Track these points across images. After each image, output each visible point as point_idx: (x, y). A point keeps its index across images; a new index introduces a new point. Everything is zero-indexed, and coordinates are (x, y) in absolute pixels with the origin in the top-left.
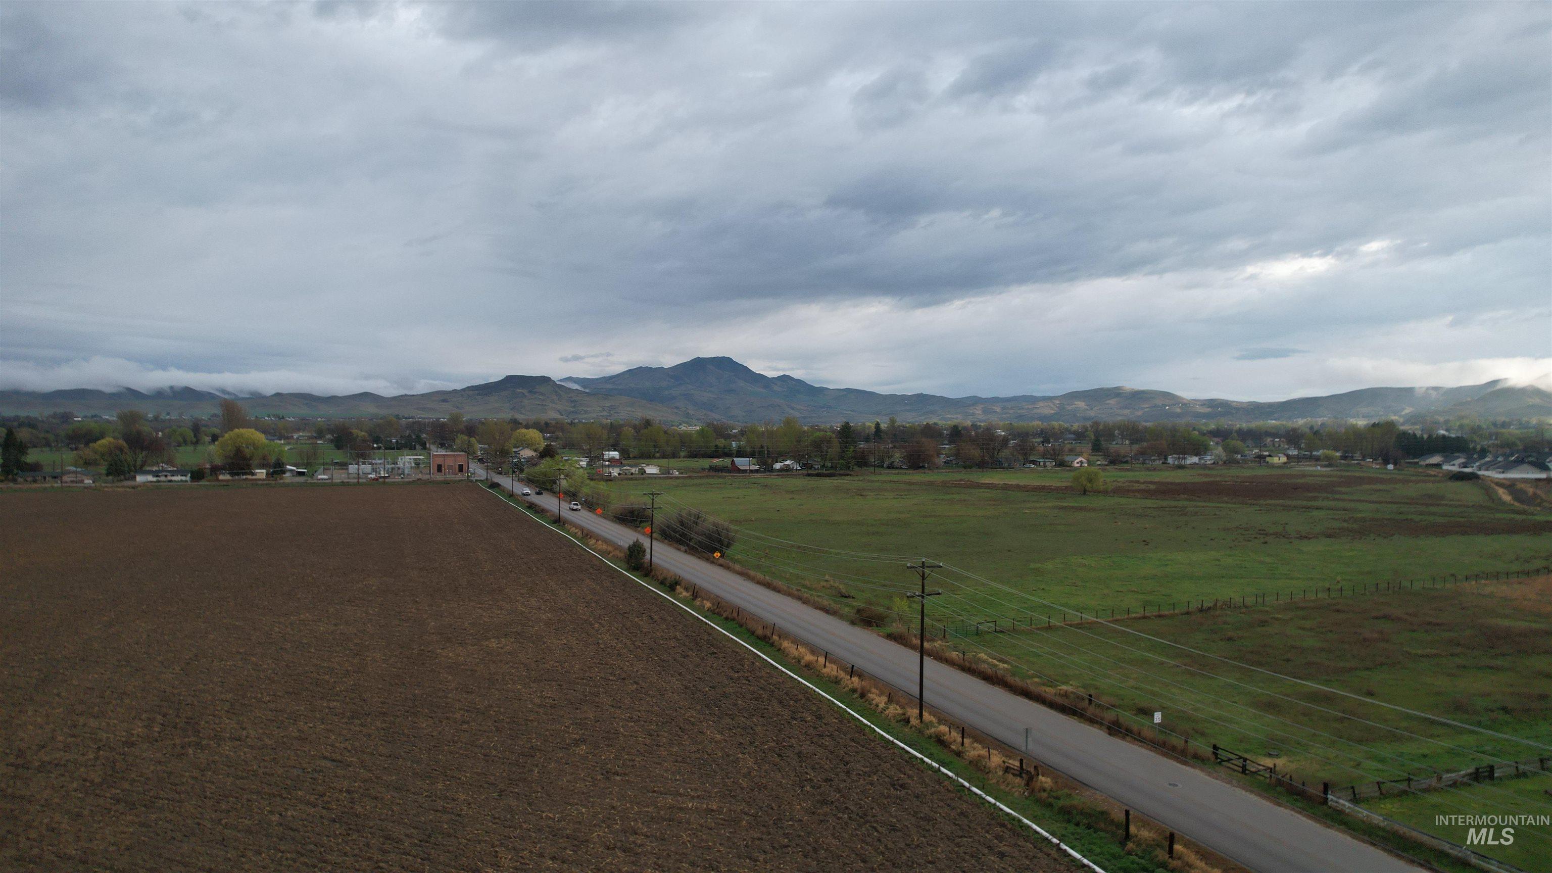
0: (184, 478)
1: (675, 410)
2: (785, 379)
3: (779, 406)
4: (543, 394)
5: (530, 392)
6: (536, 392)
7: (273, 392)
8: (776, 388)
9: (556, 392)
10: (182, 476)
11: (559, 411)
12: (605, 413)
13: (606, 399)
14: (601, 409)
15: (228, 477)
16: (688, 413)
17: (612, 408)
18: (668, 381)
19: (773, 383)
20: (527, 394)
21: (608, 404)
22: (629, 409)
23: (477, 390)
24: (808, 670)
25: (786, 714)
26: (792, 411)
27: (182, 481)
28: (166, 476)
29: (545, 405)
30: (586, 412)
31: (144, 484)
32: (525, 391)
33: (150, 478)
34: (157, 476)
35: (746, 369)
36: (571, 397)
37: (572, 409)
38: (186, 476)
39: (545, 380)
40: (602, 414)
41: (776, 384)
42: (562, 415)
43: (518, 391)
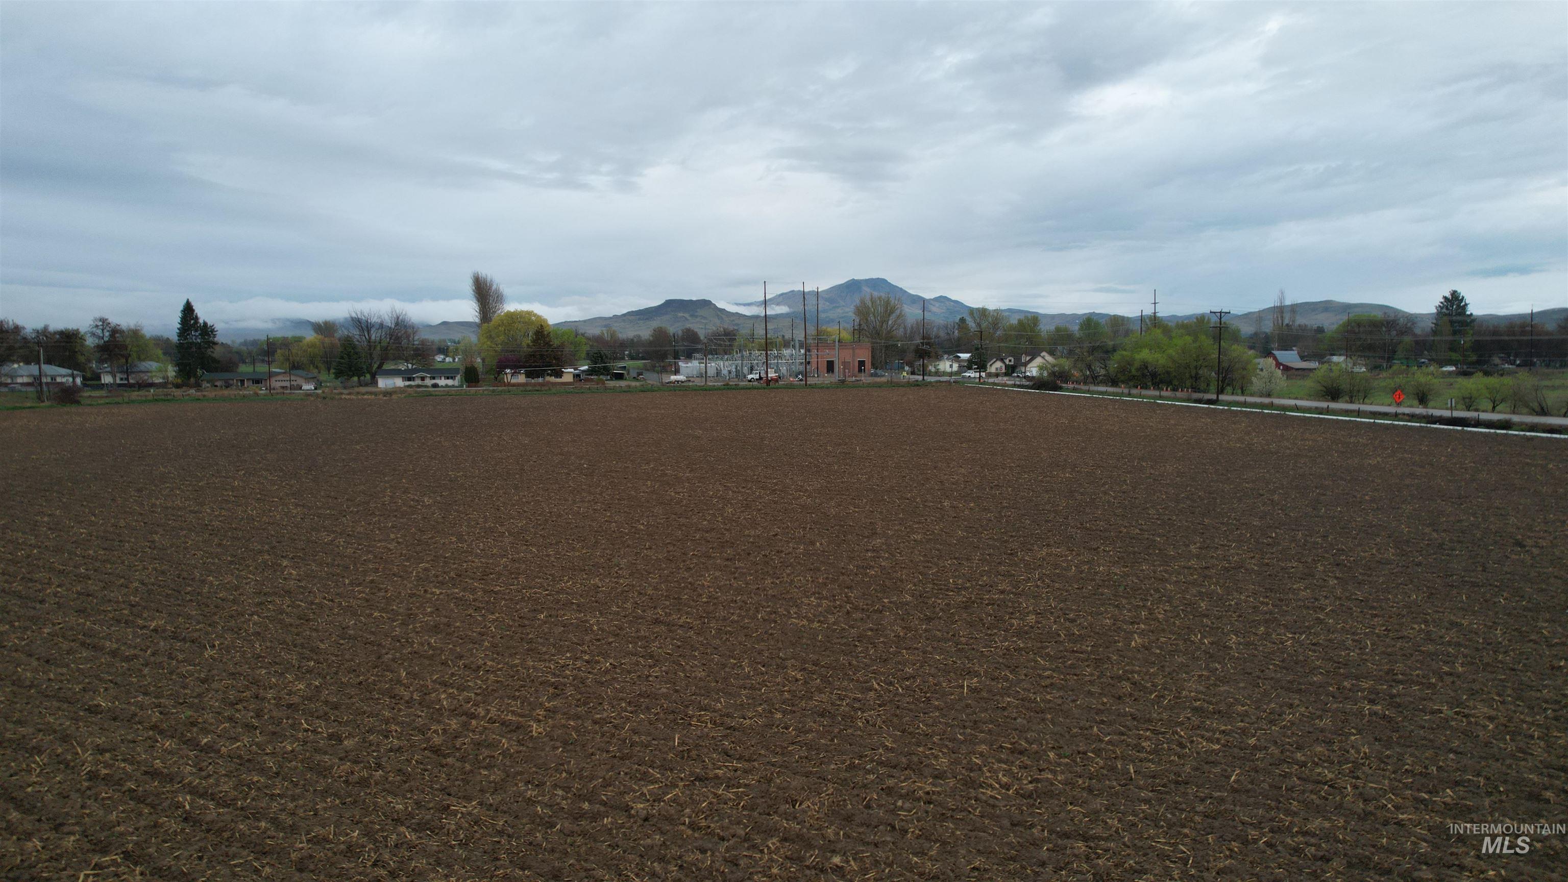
0: (450, 382)
2: (943, 300)
4: (705, 318)
5: (692, 316)
7: (440, 322)
9: (718, 316)
10: (448, 378)
15: (521, 379)
20: (689, 318)
27: (447, 386)
28: (423, 379)
31: (388, 393)
32: (687, 315)
33: (399, 382)
34: (409, 379)
35: (902, 290)
38: (453, 378)
39: (709, 305)
41: (933, 304)
43: (680, 314)
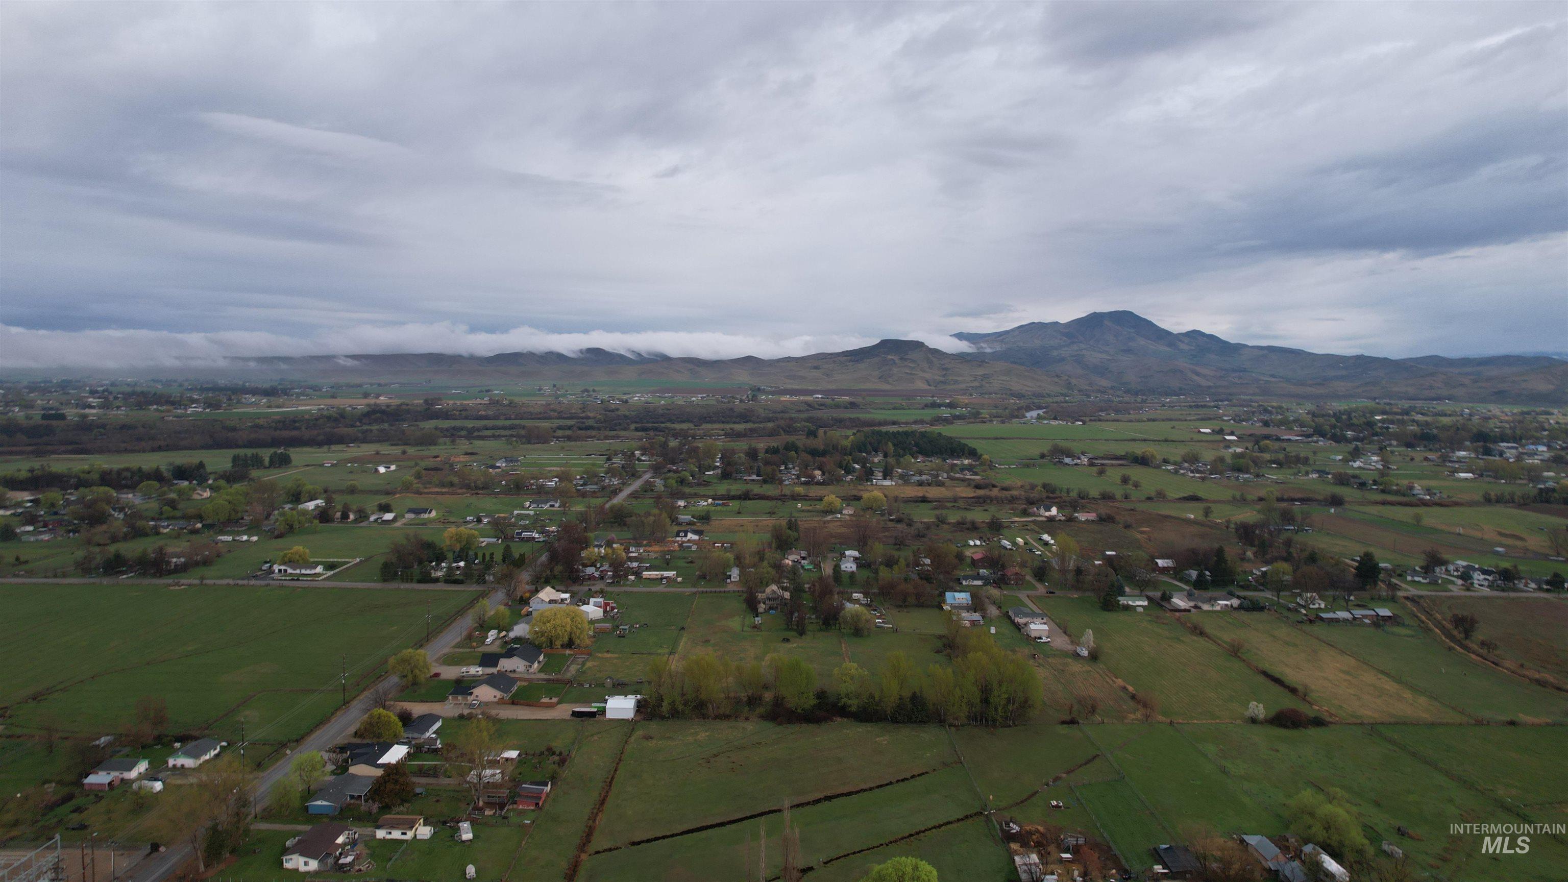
1: (1056, 379)
2: (1195, 335)
3: (1182, 372)
4: (913, 361)
5: (901, 359)
6: (906, 360)
8: (1182, 346)
9: (928, 359)
11: (927, 381)
12: (976, 384)
13: (980, 366)
14: (972, 379)
17: (985, 377)
18: (1061, 339)
19: (1180, 341)
20: (897, 361)
21: (980, 372)
22: (1004, 378)
23: (846, 356)
26: (1196, 378)
29: (914, 374)
30: (956, 382)
32: (896, 358)
35: (1149, 324)
36: (944, 365)
37: (941, 379)
39: (918, 345)
40: (972, 385)
41: (1183, 342)
42: (930, 386)
43: (890, 357)
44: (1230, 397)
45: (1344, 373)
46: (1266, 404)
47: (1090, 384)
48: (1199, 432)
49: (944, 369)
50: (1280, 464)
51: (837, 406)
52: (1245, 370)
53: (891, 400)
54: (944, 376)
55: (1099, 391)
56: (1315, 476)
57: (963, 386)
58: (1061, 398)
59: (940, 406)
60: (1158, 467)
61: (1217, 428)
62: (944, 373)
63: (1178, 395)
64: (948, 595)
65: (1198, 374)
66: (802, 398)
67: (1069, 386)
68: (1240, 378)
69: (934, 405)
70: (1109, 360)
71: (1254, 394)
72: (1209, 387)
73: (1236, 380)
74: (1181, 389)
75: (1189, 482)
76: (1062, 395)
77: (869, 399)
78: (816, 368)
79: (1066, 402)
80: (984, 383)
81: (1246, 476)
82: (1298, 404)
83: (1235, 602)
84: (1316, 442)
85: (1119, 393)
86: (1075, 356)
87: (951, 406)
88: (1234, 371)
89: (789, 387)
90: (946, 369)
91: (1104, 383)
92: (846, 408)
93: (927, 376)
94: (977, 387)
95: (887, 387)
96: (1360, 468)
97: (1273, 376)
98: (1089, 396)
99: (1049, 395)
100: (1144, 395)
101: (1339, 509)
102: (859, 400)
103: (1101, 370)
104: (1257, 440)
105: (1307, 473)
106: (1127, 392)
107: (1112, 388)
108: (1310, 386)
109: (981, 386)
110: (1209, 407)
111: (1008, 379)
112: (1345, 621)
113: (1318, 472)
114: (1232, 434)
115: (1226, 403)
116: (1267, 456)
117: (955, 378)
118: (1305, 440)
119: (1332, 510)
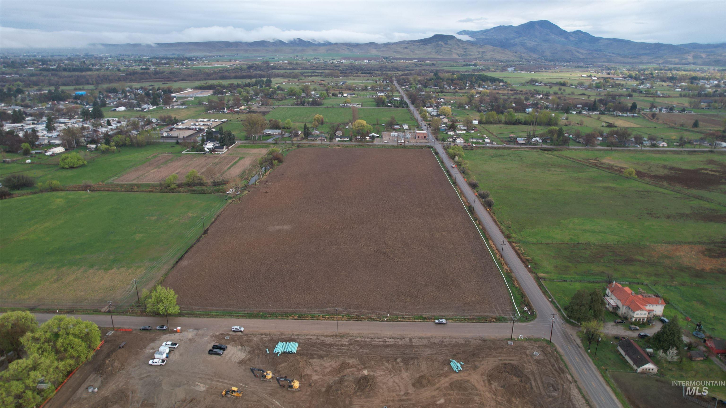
1: (515, 54)
2: (578, 32)
3: (571, 51)
4: (451, 45)
5: (445, 44)
6: (447, 44)
8: (571, 38)
10: (347, 138)
11: (458, 54)
12: (480, 56)
13: (481, 47)
14: (478, 53)
16: (521, 56)
17: (483, 52)
18: (515, 34)
19: (571, 35)
20: (443, 45)
21: (481, 50)
22: (492, 53)
23: (419, 42)
24: (491, 247)
25: (484, 255)
26: (577, 54)
27: (348, 141)
28: (343, 139)
29: (452, 51)
30: (471, 55)
32: (443, 43)
33: (339, 139)
35: (557, 27)
36: (464, 46)
37: (464, 53)
39: (452, 37)
42: (459, 56)
43: (440, 43)
44: (593, 63)
45: (648, 52)
46: (609, 66)
47: (530, 56)
48: (582, 76)
49: (464, 49)
50: (613, 86)
51: (427, 65)
52: (600, 51)
53: (449, 63)
54: (465, 52)
55: (534, 60)
56: (625, 90)
57: (474, 57)
58: (518, 63)
59: (470, 65)
60: (569, 87)
61: (589, 75)
62: (465, 50)
63: (569, 62)
64: (527, 109)
65: (578, 52)
66: (409, 62)
67: (521, 57)
68: (598, 54)
69: (467, 65)
70: (537, 45)
71: (604, 62)
72: (584, 59)
73: (596, 55)
74: (570, 59)
75: (581, 90)
76: (518, 61)
77: (439, 62)
78: (406, 48)
79: (521, 64)
80: (483, 55)
81: (600, 89)
82: (624, 66)
83: (598, 113)
84: (628, 80)
85: (543, 61)
86: (521, 43)
87: (475, 65)
88: (596, 51)
89: (397, 57)
90: (466, 49)
91: (535, 56)
92: (430, 66)
93: (458, 52)
94: (480, 58)
95: (440, 57)
96: (642, 88)
97: (613, 53)
98: (530, 62)
99: (513, 61)
100: (554, 62)
101: (631, 98)
102: (434, 62)
103: (533, 50)
104: (605, 79)
105: (622, 89)
106: (546, 60)
107: (539, 58)
108: (631, 58)
109: (482, 57)
110: (584, 67)
111: (494, 54)
112: (625, 116)
113: (626, 88)
114: (595, 77)
115: (591, 65)
116: (609, 84)
117: (470, 53)
118: (624, 79)
119: (628, 98)
